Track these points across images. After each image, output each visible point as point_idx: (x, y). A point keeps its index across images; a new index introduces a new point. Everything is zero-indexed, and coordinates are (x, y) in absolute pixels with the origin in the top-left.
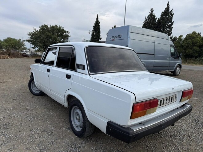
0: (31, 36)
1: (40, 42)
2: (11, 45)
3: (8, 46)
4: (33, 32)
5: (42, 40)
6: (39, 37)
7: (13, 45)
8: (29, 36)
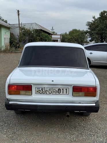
0: (90, 26)
1: (97, 34)
2: (74, 38)
3: (71, 40)
4: (93, 21)
5: (99, 31)
6: (97, 27)
7: (75, 37)
8: (88, 27)
